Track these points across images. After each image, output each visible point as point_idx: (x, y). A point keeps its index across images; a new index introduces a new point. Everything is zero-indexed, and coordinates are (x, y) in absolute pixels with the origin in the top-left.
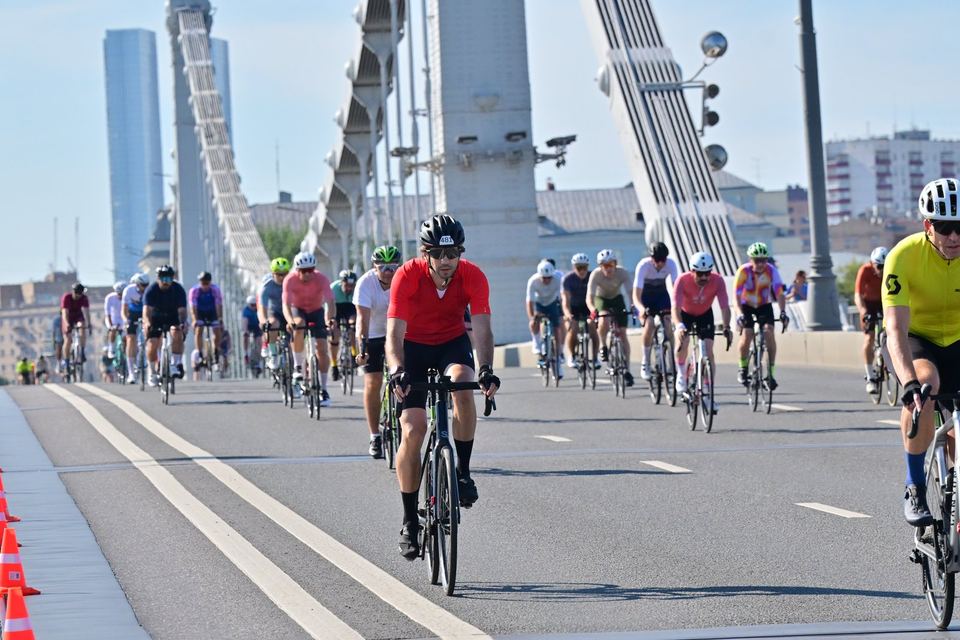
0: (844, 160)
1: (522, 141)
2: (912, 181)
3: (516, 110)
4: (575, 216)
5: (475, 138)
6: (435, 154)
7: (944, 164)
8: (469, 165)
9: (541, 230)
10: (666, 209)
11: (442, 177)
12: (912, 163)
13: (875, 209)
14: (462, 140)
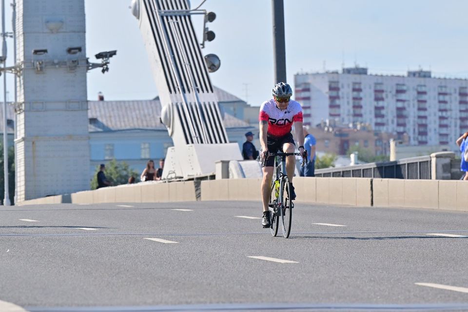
0: (307, 87)
1: (78, 54)
2: (354, 103)
3: (74, 32)
4: (117, 119)
5: (45, 51)
6: (18, 62)
7: (376, 91)
8: (41, 69)
9: (92, 128)
10: (176, 97)
11: (22, 77)
12: (354, 90)
13: (327, 121)
14: (36, 52)
